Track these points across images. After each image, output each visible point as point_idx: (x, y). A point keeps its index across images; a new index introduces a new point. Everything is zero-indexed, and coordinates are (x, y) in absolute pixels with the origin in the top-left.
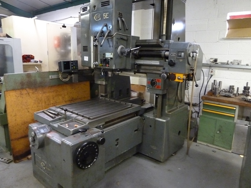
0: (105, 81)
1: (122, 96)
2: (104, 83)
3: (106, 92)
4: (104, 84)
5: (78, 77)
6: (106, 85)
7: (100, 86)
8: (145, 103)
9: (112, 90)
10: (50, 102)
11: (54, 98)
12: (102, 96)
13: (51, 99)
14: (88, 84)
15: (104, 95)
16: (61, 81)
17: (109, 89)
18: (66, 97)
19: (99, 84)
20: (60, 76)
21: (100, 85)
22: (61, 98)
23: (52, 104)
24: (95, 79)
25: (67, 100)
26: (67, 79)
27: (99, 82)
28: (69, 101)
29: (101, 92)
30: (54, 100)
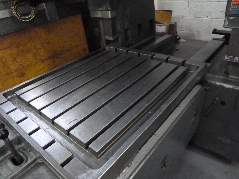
0: (111, 11)
1: (142, 34)
2: (109, 15)
3: (114, 33)
4: (110, 17)
5: (57, 7)
6: (113, 19)
7: (101, 21)
8: (179, 42)
9: (126, 27)
10: (9, 69)
11: (15, 59)
12: (108, 42)
13: (10, 63)
14: (79, 19)
15: (111, 38)
16: (19, 20)
17: (119, 27)
18: (42, 52)
19: (99, 18)
20: (14, 11)
21: (102, 19)
22: (30, 56)
23: (16, 71)
24: (90, 8)
25: (45, 58)
26: (32, 16)
27: (99, 14)
28: (49, 58)
29: (105, 34)
30: (17, 64)
